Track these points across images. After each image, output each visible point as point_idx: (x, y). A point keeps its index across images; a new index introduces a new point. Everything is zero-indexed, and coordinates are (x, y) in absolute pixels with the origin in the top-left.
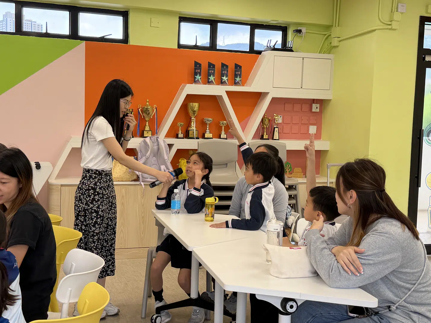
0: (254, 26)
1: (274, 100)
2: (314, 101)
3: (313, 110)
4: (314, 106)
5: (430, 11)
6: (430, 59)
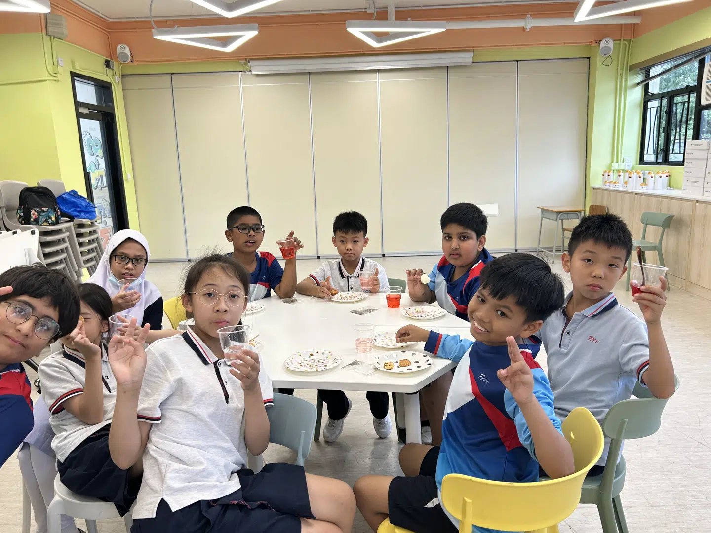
5: (77, 67)
6: (82, 111)
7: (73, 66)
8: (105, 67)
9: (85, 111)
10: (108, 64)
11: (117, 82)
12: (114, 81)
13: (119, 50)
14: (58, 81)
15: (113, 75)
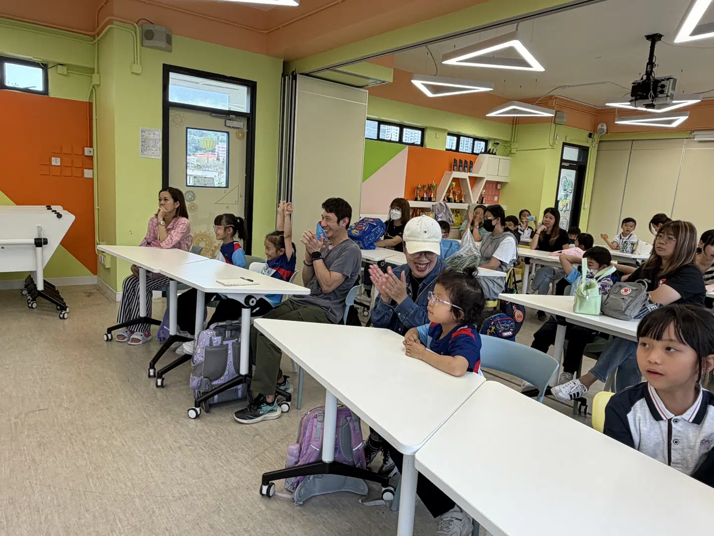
0: (475, 139)
1: (487, 182)
2: (498, 183)
3: (498, 188)
4: (499, 185)
5: (568, 139)
6: (564, 164)
7: (566, 140)
8: (587, 137)
9: (567, 164)
10: (590, 136)
11: (594, 146)
12: (592, 146)
13: (599, 126)
14: (554, 148)
15: (593, 142)
